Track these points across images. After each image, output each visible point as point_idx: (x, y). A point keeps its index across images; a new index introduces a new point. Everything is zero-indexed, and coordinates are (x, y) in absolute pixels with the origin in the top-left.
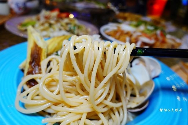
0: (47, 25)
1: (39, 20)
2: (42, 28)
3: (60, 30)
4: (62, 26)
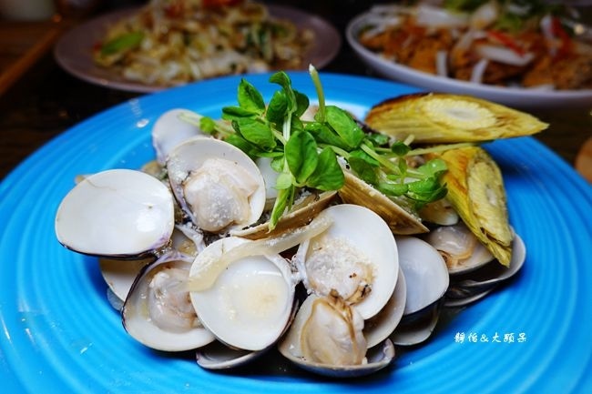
0: (176, 39)
1: (149, 24)
2: (163, 50)
3: (219, 48)
4: (223, 34)
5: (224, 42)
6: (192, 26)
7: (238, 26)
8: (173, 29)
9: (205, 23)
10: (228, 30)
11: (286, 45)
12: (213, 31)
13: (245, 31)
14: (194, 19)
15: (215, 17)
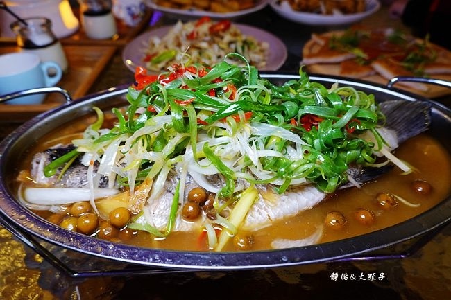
0: (195, 53)
4: (221, 49)
5: (222, 53)
6: (204, 45)
7: (230, 43)
8: (193, 47)
9: (211, 43)
10: (224, 46)
11: (255, 53)
12: (216, 47)
13: (233, 46)
14: (204, 41)
15: (217, 39)
